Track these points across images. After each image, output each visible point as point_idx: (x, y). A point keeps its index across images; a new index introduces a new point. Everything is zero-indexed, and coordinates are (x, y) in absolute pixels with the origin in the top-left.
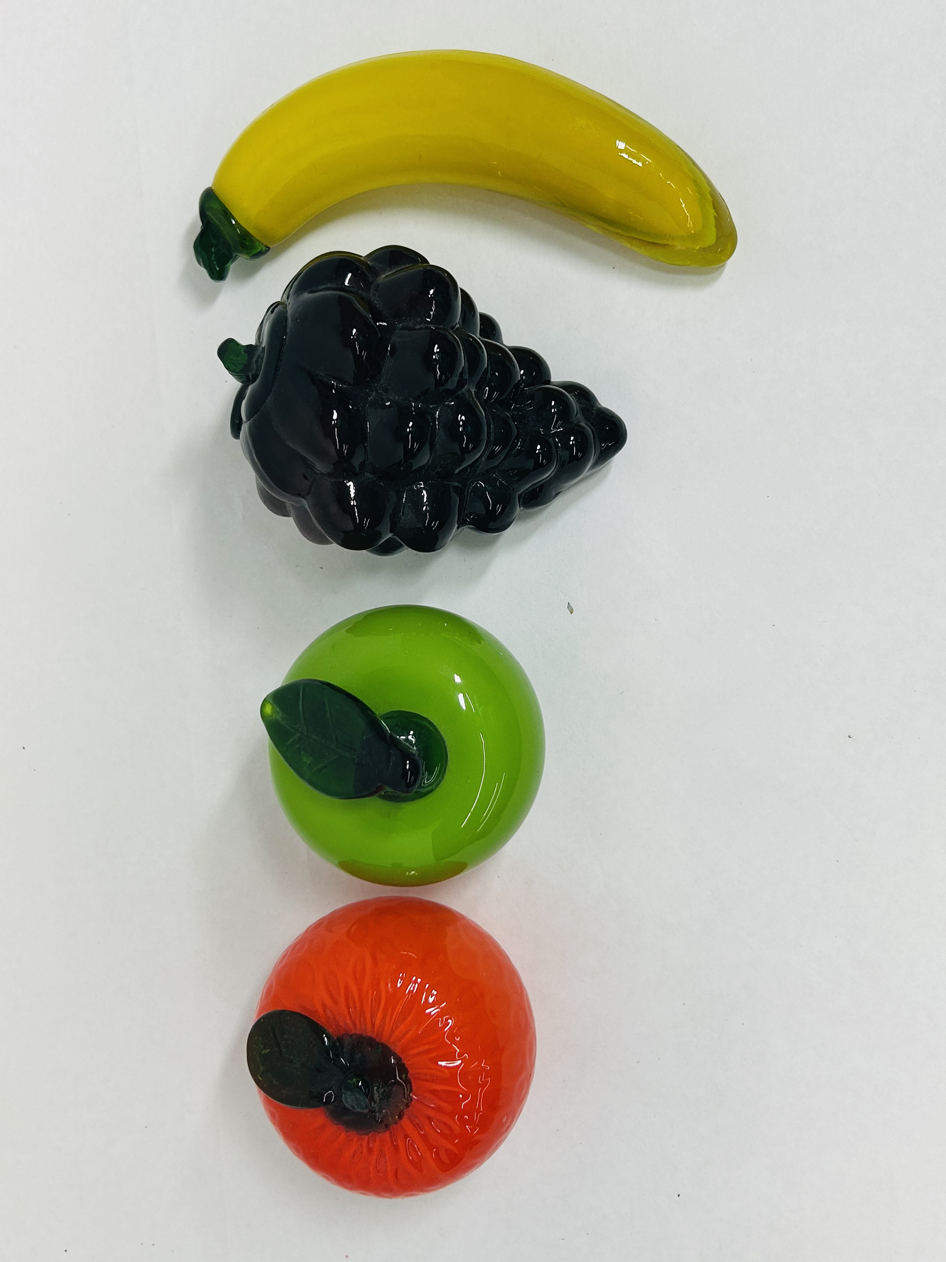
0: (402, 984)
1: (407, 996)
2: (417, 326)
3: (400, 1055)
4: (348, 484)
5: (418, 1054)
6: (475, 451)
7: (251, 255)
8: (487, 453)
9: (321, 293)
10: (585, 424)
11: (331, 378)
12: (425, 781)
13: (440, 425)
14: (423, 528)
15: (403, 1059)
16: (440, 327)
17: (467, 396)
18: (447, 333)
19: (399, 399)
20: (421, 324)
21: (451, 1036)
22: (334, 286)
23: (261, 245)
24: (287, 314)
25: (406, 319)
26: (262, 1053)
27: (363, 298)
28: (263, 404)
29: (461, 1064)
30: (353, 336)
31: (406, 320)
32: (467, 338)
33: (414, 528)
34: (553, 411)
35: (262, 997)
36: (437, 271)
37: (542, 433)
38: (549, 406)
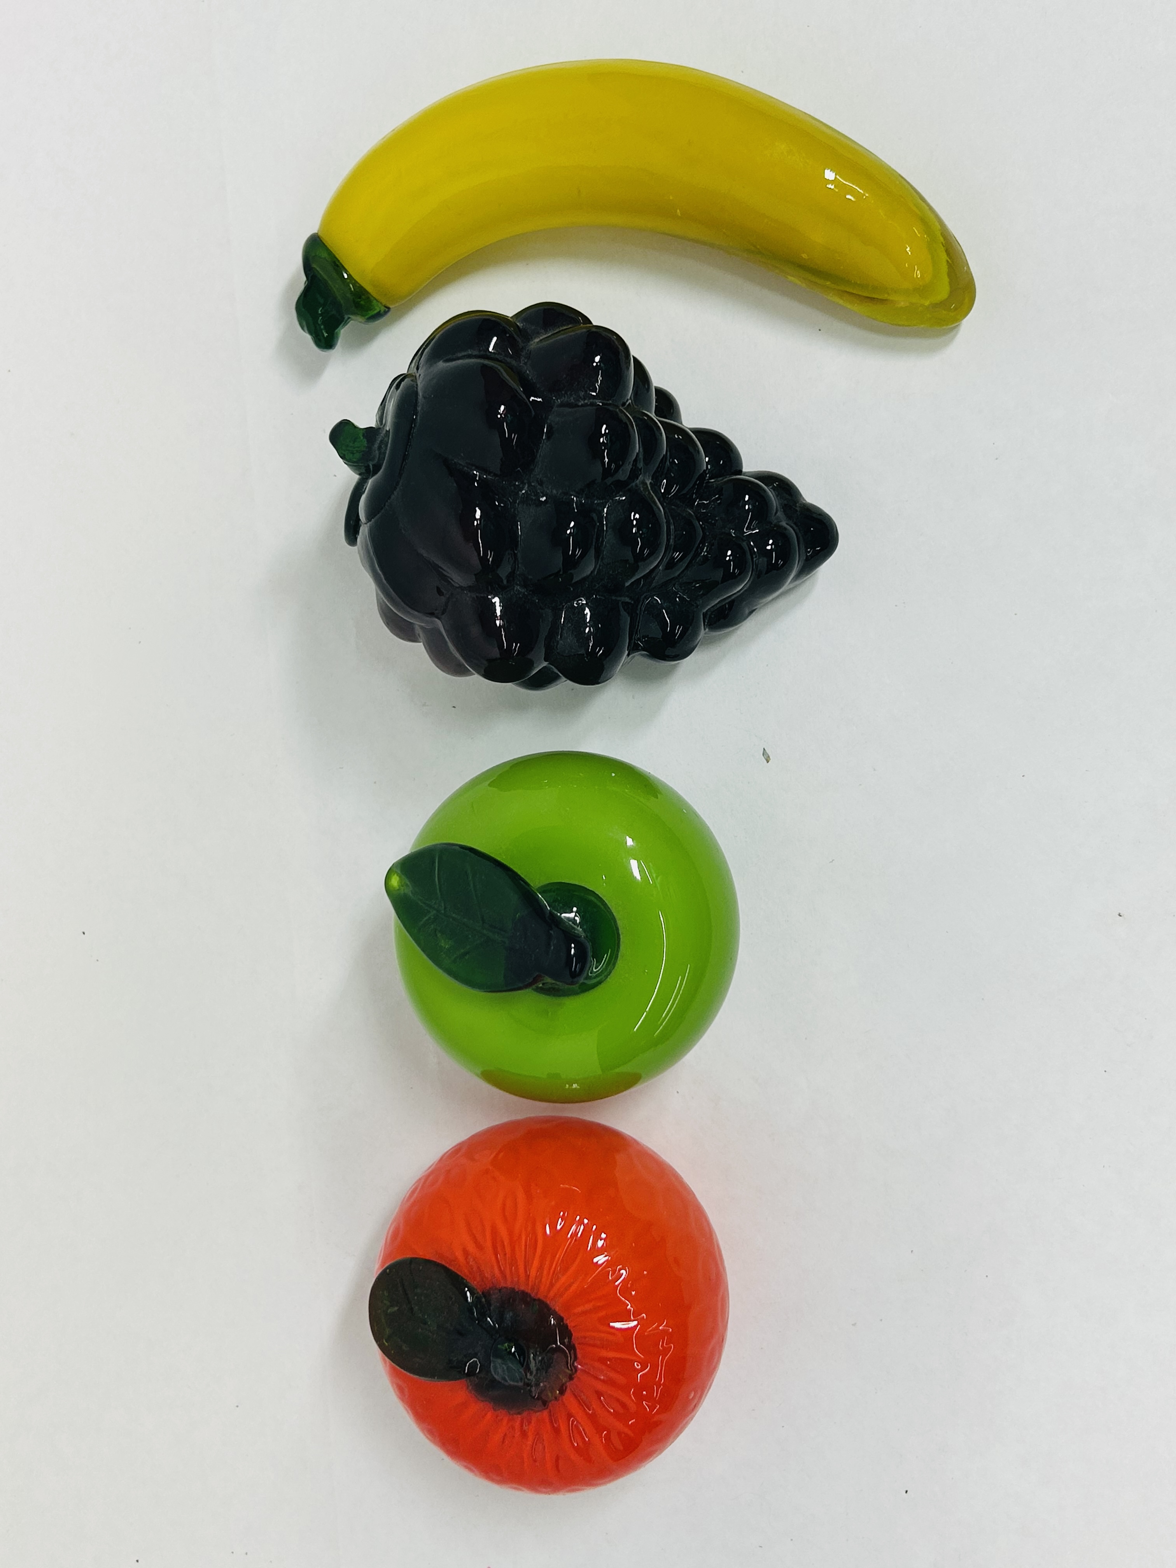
0: (563, 1226)
1: (569, 1241)
2: (579, 401)
3: (562, 1315)
4: (493, 601)
5: (585, 1313)
6: (651, 559)
7: (366, 317)
8: (665, 561)
9: (460, 362)
10: (787, 524)
11: (474, 468)
12: (592, 969)
13: (609, 525)
14: (585, 655)
15: (565, 1318)
16: (608, 402)
17: (642, 489)
18: (618, 410)
19: (557, 493)
20: (585, 399)
21: (625, 1290)
22: (476, 353)
23: (380, 305)
24: (417, 388)
25: (566, 393)
26: (389, 1311)
27: (511, 368)
28: (387, 501)
29: (636, 1327)
30: (501, 415)
31: (566, 395)
32: (641, 417)
33: (575, 655)
34: (747, 507)
35: (386, 1244)
36: (604, 334)
37: (734, 535)
38: (742, 501)
